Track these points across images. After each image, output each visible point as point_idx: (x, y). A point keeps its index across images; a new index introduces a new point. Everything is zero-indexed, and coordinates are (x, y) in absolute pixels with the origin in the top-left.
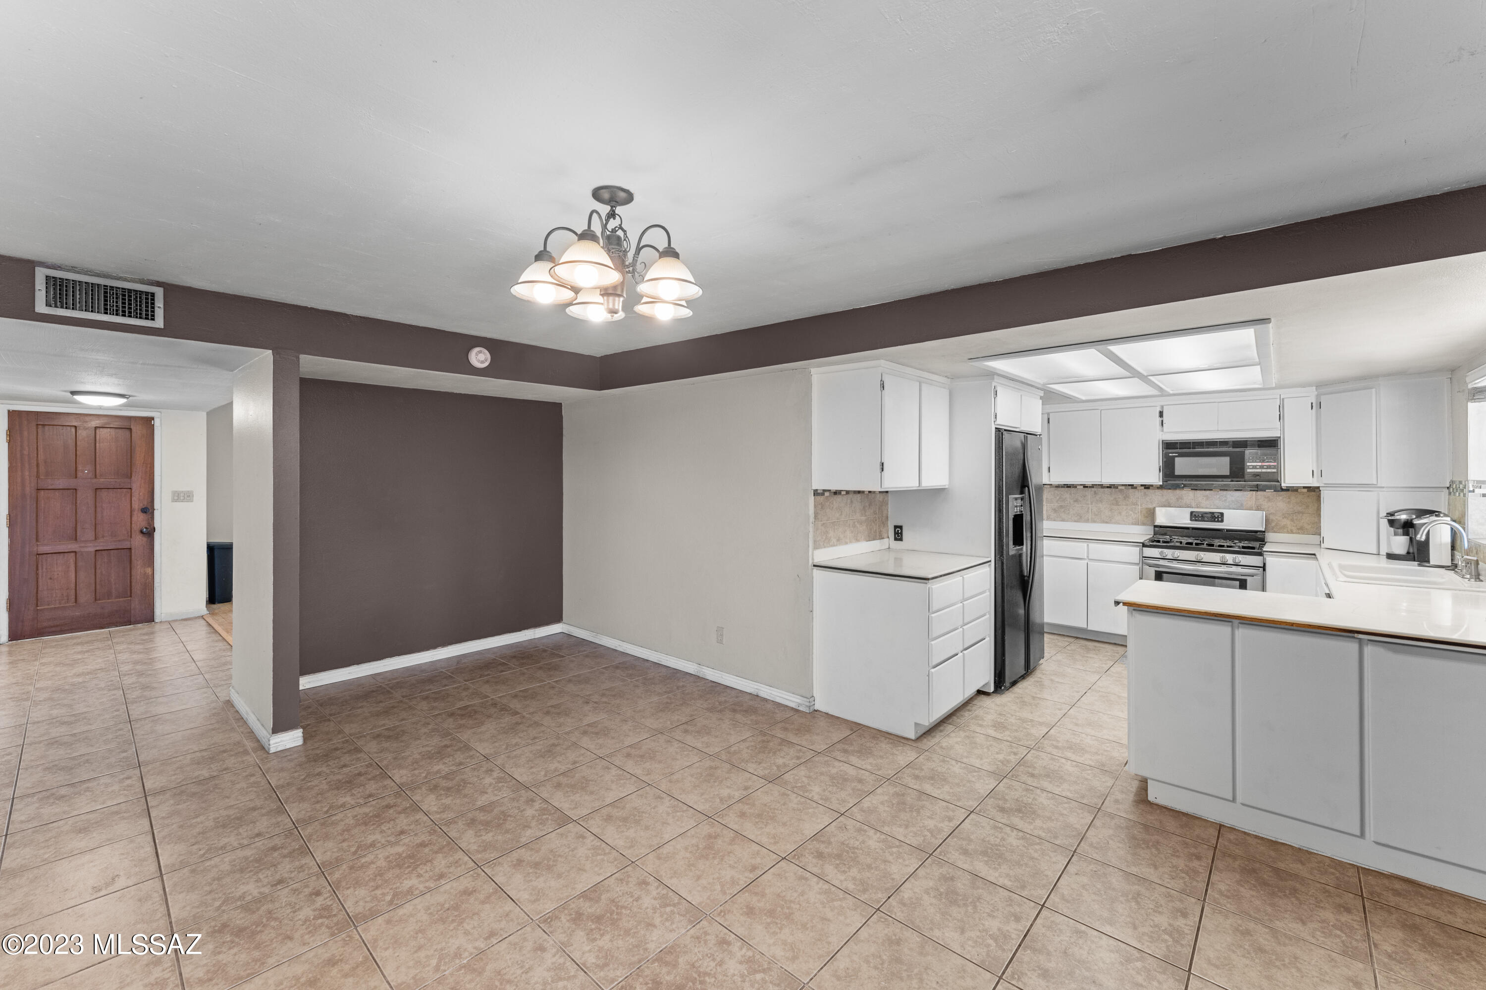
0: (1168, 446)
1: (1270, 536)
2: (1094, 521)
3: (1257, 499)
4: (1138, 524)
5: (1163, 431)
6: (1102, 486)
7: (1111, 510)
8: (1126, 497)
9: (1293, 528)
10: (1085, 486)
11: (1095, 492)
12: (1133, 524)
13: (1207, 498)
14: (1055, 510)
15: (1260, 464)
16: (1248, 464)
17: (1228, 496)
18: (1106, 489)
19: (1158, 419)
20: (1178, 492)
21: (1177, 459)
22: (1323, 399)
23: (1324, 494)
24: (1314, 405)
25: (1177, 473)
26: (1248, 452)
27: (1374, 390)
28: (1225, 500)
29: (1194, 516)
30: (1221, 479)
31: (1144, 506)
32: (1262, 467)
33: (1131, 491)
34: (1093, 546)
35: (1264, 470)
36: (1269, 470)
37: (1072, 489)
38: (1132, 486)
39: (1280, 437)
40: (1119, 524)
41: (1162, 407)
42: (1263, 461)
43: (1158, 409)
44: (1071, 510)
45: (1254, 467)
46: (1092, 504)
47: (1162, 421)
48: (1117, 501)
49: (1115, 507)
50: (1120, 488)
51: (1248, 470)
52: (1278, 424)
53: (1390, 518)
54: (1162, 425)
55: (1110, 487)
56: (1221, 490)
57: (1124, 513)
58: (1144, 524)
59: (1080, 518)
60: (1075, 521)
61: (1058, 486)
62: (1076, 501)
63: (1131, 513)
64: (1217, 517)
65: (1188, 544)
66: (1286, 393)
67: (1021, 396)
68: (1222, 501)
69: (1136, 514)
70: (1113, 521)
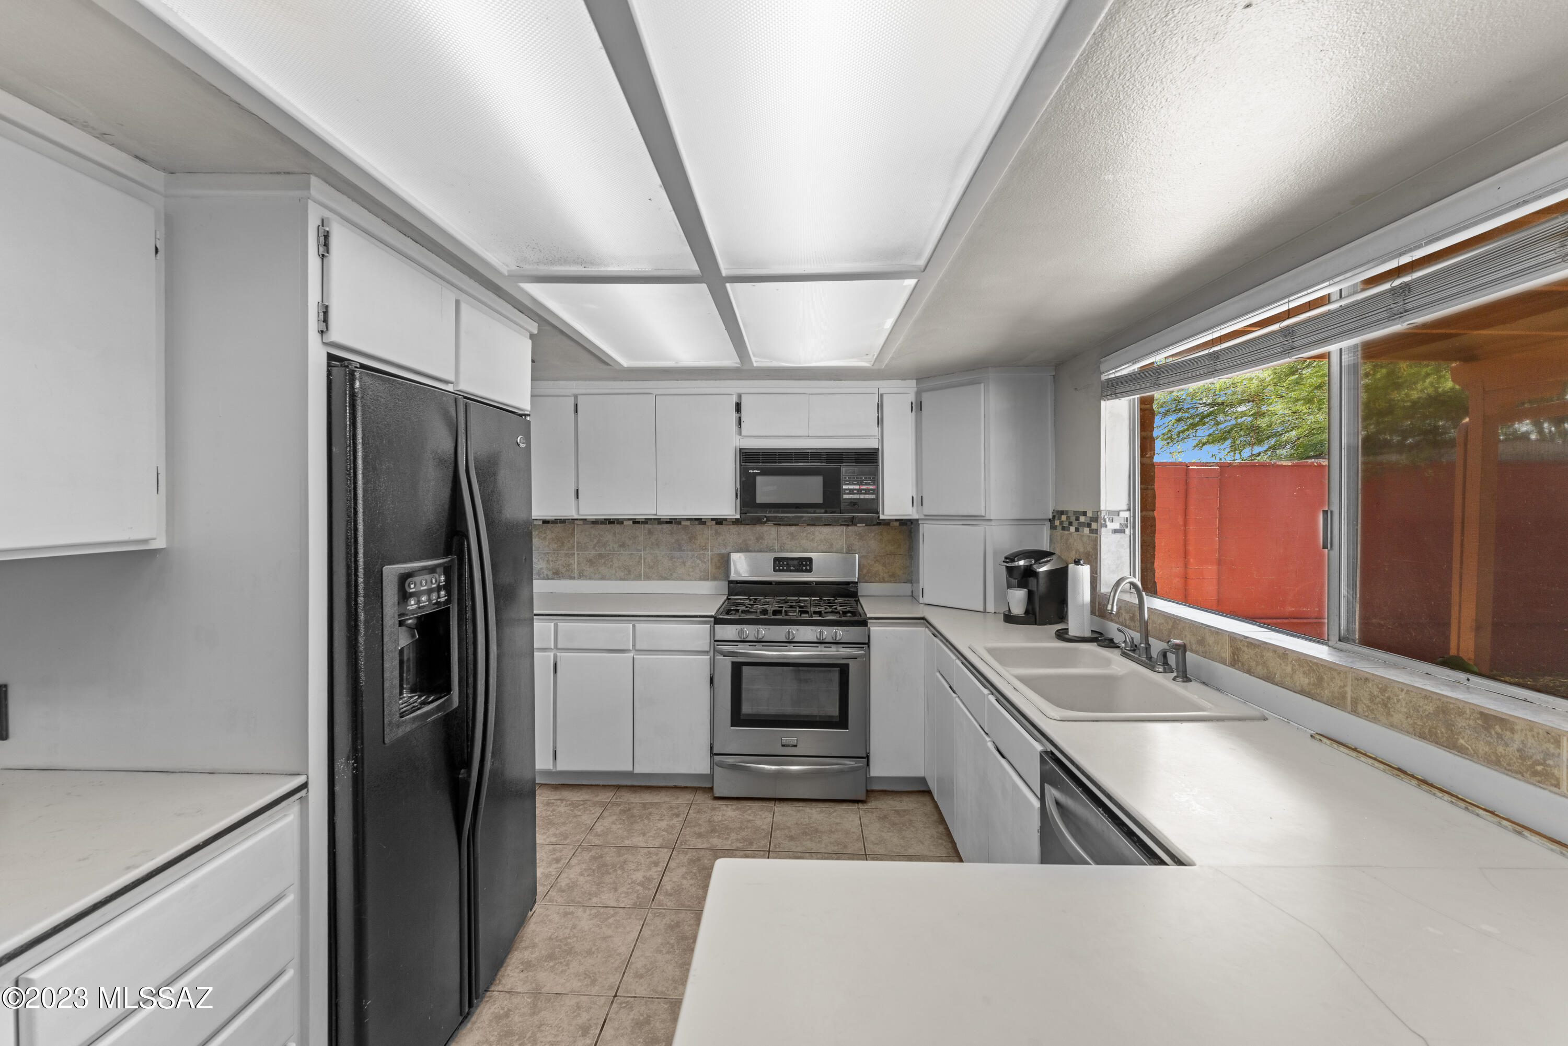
0: (747, 457)
1: (865, 589)
2: (648, 578)
3: (848, 537)
4: (708, 580)
5: (740, 434)
6: (659, 521)
7: (672, 558)
8: (692, 538)
9: (885, 575)
10: (635, 522)
11: (649, 531)
12: (701, 579)
13: (793, 536)
14: (591, 562)
15: (857, 487)
16: (845, 487)
17: (817, 534)
18: (665, 526)
19: (734, 415)
20: (758, 528)
21: (759, 479)
22: (926, 397)
23: (927, 531)
24: (913, 405)
25: (760, 499)
26: (845, 469)
27: (982, 385)
28: (813, 539)
29: (781, 564)
30: (812, 510)
31: (716, 551)
32: (859, 492)
33: (699, 527)
34: (643, 627)
35: (862, 497)
36: (867, 496)
37: (617, 527)
38: (700, 521)
39: (878, 449)
40: (682, 580)
41: (740, 396)
42: (861, 484)
43: (734, 399)
44: (615, 561)
45: (851, 492)
46: (645, 549)
47: (740, 418)
48: (679, 545)
49: (677, 554)
50: (683, 523)
51: (845, 496)
52: (875, 431)
53: (1010, 565)
54: (740, 424)
55: (670, 522)
56: (808, 525)
57: (688, 564)
58: (715, 579)
59: (628, 574)
60: (621, 579)
61: (595, 522)
62: (622, 545)
63: (698, 561)
64: (805, 565)
65: (775, 612)
66: (885, 386)
67: (458, 303)
68: (810, 541)
69: (705, 563)
70: (675, 575)
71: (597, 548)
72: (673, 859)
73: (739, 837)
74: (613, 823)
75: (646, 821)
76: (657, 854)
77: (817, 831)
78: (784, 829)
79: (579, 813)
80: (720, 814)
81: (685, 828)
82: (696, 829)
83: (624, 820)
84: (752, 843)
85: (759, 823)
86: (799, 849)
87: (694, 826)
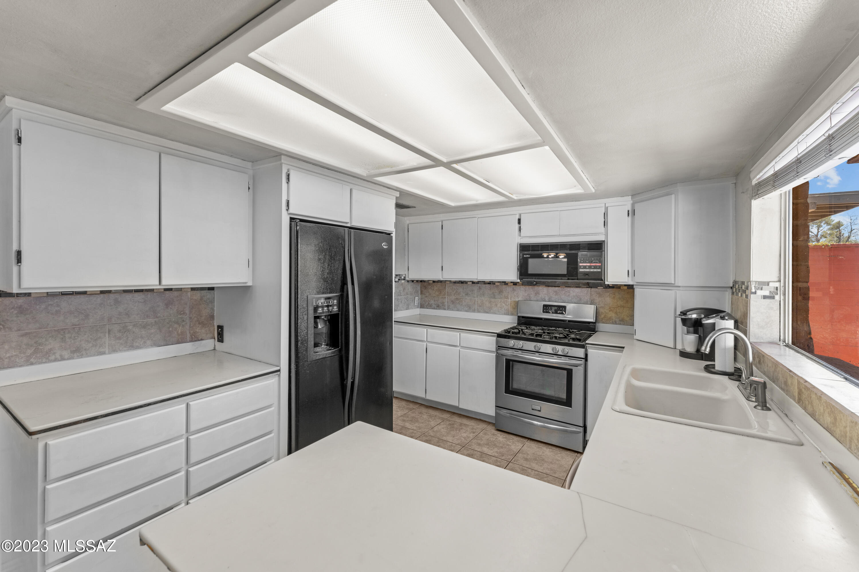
0: (524, 248)
1: (601, 326)
2: (479, 312)
3: (591, 295)
4: (508, 315)
5: (520, 236)
6: (484, 283)
7: (490, 302)
8: (501, 292)
9: (617, 320)
10: (473, 283)
11: (480, 287)
12: (505, 314)
13: (556, 293)
14: (453, 302)
15: (589, 264)
16: (581, 264)
17: (571, 292)
18: (487, 285)
19: (517, 226)
20: (536, 288)
21: (531, 261)
22: (637, 207)
23: (638, 291)
24: (630, 212)
25: (530, 272)
26: (581, 254)
27: (673, 196)
28: (569, 295)
29: (546, 308)
30: (560, 278)
31: (513, 300)
32: (590, 267)
33: (504, 286)
34: (464, 335)
35: (592, 270)
36: (595, 270)
37: (464, 285)
38: (505, 283)
39: (605, 241)
40: (495, 314)
41: (520, 215)
42: (591, 262)
43: (517, 217)
44: (463, 302)
45: (585, 267)
46: (477, 297)
47: (520, 227)
48: (494, 295)
49: (493, 300)
50: (496, 284)
51: (581, 270)
52: (602, 229)
53: (683, 317)
54: (520, 230)
55: (490, 283)
56: (566, 287)
57: (499, 305)
58: (512, 314)
59: (469, 309)
60: (466, 311)
61: (455, 282)
62: (467, 294)
63: (504, 305)
64: (561, 309)
65: (537, 335)
66: (609, 202)
67: (351, 190)
68: (567, 296)
69: (507, 305)
70: (492, 311)
71: (455, 295)
72: (460, 451)
73: (498, 451)
74: (443, 428)
75: (458, 431)
76: (454, 447)
77: (543, 460)
78: (524, 454)
79: (431, 420)
80: (495, 438)
81: (474, 440)
82: (479, 441)
83: (448, 428)
84: (504, 455)
85: (513, 447)
86: (527, 466)
87: (479, 440)
